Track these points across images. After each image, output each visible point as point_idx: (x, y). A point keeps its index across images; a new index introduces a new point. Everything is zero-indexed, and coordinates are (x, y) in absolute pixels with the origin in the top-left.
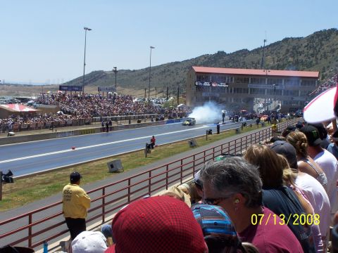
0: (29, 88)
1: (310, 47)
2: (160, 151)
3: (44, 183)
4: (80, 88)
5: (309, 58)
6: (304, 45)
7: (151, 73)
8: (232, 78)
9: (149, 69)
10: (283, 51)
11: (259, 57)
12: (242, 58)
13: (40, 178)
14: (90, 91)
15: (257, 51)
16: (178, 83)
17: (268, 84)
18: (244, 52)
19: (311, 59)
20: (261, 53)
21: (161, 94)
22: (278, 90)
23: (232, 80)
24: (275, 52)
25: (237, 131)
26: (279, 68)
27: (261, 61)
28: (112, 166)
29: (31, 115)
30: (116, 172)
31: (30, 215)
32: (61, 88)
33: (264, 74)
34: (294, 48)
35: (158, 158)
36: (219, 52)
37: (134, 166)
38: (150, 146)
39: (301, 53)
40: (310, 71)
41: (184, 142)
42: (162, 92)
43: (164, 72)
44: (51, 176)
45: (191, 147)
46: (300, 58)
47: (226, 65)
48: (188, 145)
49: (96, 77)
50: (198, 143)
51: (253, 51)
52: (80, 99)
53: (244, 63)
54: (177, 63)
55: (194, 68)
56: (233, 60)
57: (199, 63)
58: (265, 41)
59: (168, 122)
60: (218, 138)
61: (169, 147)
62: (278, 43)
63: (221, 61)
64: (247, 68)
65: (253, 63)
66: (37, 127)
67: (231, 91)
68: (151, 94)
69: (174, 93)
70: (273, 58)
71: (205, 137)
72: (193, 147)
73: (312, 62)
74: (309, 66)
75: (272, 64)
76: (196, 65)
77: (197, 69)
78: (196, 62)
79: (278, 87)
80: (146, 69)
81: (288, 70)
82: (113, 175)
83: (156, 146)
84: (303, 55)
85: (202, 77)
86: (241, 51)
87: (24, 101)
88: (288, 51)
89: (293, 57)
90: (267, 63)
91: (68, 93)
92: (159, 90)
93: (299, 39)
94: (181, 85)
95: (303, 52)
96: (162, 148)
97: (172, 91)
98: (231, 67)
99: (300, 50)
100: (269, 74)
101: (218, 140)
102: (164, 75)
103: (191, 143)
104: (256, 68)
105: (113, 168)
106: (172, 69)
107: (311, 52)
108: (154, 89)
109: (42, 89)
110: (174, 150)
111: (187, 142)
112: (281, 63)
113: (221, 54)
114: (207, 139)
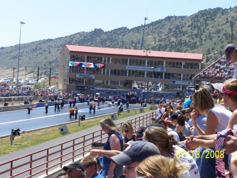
1: (195, 27)
2: (28, 138)
5: (193, 39)
6: (187, 25)
7: (21, 51)
8: (109, 59)
9: (19, 47)
10: (165, 31)
11: (139, 36)
12: (120, 37)
15: (137, 29)
16: (50, 63)
17: (148, 65)
18: (123, 31)
19: (195, 39)
20: (142, 32)
21: (32, 75)
22: (158, 73)
23: (109, 61)
24: (157, 31)
25: (113, 117)
26: (160, 48)
27: (141, 41)
33: (144, 54)
34: (177, 27)
35: (25, 146)
36: (95, 29)
38: (16, 133)
39: (184, 33)
40: (193, 53)
41: (54, 128)
42: (33, 72)
43: (35, 50)
45: (61, 134)
46: (183, 38)
47: (103, 44)
48: (59, 132)
51: (133, 30)
53: (123, 42)
54: (50, 40)
55: (67, 46)
56: (111, 39)
57: (74, 41)
58: (146, 19)
59: (38, 106)
60: (90, 124)
61: (36, 133)
62: (160, 22)
63: (98, 39)
64: (126, 48)
65: (132, 42)
67: (108, 72)
68: (20, 74)
69: (45, 73)
70: (155, 38)
71: (78, 123)
72: (64, 134)
73: (196, 43)
74: (193, 47)
75: (153, 44)
76: (70, 43)
77: (72, 48)
78: (70, 40)
79: (159, 70)
80: (16, 46)
81: (171, 51)
83: (24, 132)
84: (186, 36)
85: (75, 56)
86: (119, 29)
88: (170, 30)
89: (176, 37)
90: (148, 42)
92: (30, 69)
93: (182, 18)
94: (53, 64)
95: (186, 32)
96: (30, 134)
97: (43, 71)
98: (109, 47)
99: (184, 29)
100: (150, 55)
101: (92, 126)
102: (35, 54)
103: (62, 130)
104: (135, 49)
106: (44, 46)
107: (195, 32)
108: (24, 68)
110: (42, 137)
111: (57, 128)
112: (163, 43)
113: (98, 32)
114: (79, 126)
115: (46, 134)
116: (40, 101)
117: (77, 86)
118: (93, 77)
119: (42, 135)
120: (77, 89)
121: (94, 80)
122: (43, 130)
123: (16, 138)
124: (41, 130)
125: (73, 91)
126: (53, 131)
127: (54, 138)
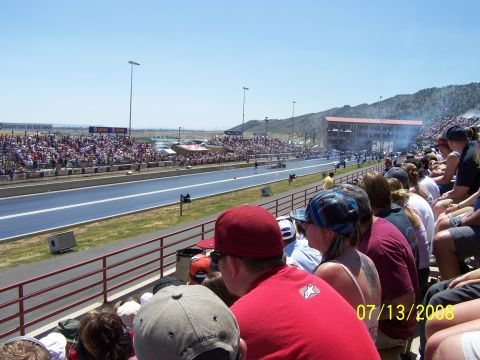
0: (202, 133)
1: (417, 102)
3: (213, 203)
4: (240, 133)
6: (411, 101)
7: (294, 122)
8: (355, 126)
9: (292, 119)
12: (363, 110)
13: (209, 200)
14: (247, 135)
15: (375, 105)
16: (314, 130)
18: (365, 106)
20: (378, 107)
25: (359, 166)
26: (392, 118)
28: (264, 191)
29: (203, 153)
30: (267, 196)
31: (203, 225)
32: (226, 132)
36: (345, 106)
37: (280, 191)
38: (292, 177)
39: (409, 107)
43: (303, 121)
44: (218, 198)
47: (350, 116)
49: (252, 125)
51: (372, 105)
52: (240, 141)
55: (326, 118)
56: (356, 112)
58: (381, 97)
63: (347, 113)
66: (208, 162)
68: (293, 137)
69: (310, 137)
76: (328, 116)
77: (329, 119)
82: (265, 198)
83: (297, 177)
85: (332, 125)
87: (198, 143)
91: (231, 137)
93: (407, 96)
98: (355, 117)
103: (324, 175)
105: (265, 193)
109: (212, 134)
113: (347, 107)
123: (294, 180)
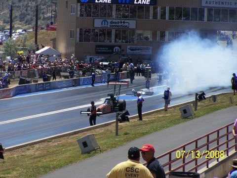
41: (63, 141)
45: (83, 153)
48: (78, 148)
50: (100, 143)
59: (18, 92)
60: (140, 130)
61: (28, 153)
71: (113, 128)
72: (89, 153)
101: (143, 134)
103: (85, 144)
110: (45, 161)
111: (73, 140)
114: (117, 134)
115: (49, 154)
116: (22, 82)
117: (97, 46)
118: (132, 24)
119: (44, 156)
120: (98, 53)
121: (133, 31)
122: (41, 146)
124: (37, 146)
125: (88, 58)
126: (63, 146)
127: (71, 162)
